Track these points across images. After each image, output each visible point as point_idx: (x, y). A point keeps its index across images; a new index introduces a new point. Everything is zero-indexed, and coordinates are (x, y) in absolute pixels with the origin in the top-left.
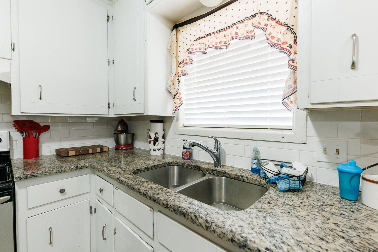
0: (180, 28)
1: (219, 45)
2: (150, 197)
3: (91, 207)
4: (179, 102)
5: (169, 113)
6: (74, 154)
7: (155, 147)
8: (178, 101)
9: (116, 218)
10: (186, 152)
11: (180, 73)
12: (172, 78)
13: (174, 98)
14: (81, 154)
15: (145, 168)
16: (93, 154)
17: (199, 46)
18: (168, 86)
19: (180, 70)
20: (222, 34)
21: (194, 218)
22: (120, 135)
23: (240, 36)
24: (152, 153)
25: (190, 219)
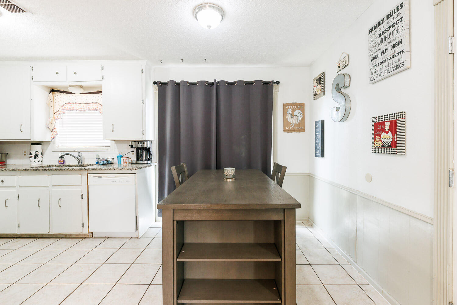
0: (56, 93)
1: (80, 109)
4: (55, 133)
5: (48, 139)
7: (35, 160)
10: (61, 160)
11: (56, 118)
12: (50, 120)
13: (52, 131)
18: (47, 124)
19: (56, 116)
20: (82, 105)
23: (90, 109)
24: (34, 163)
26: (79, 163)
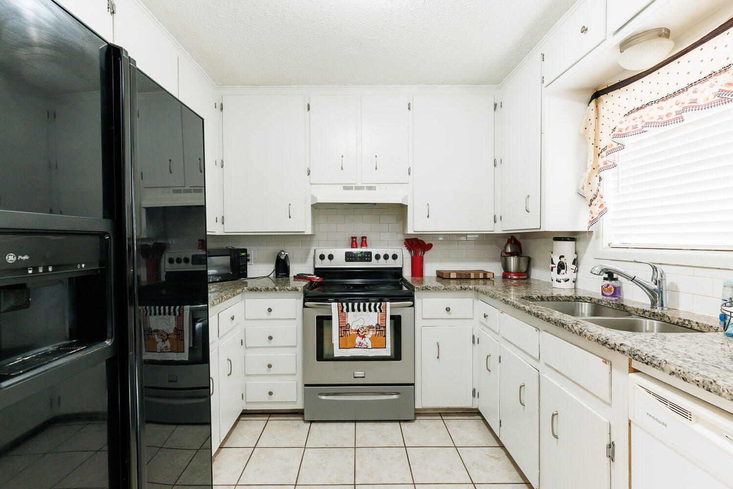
0: (603, 97)
1: (665, 119)
2: (534, 314)
3: (473, 336)
4: (600, 210)
5: (582, 227)
6: (455, 277)
8: (596, 209)
9: (501, 344)
10: (610, 285)
11: (602, 165)
12: (587, 175)
13: (590, 205)
14: (462, 277)
15: (538, 297)
16: (475, 279)
17: (633, 123)
18: (580, 187)
19: (601, 161)
20: (671, 101)
21: (570, 327)
22: (509, 258)
23: (700, 102)
24: (555, 284)
25: (567, 329)
26: (653, 304)
